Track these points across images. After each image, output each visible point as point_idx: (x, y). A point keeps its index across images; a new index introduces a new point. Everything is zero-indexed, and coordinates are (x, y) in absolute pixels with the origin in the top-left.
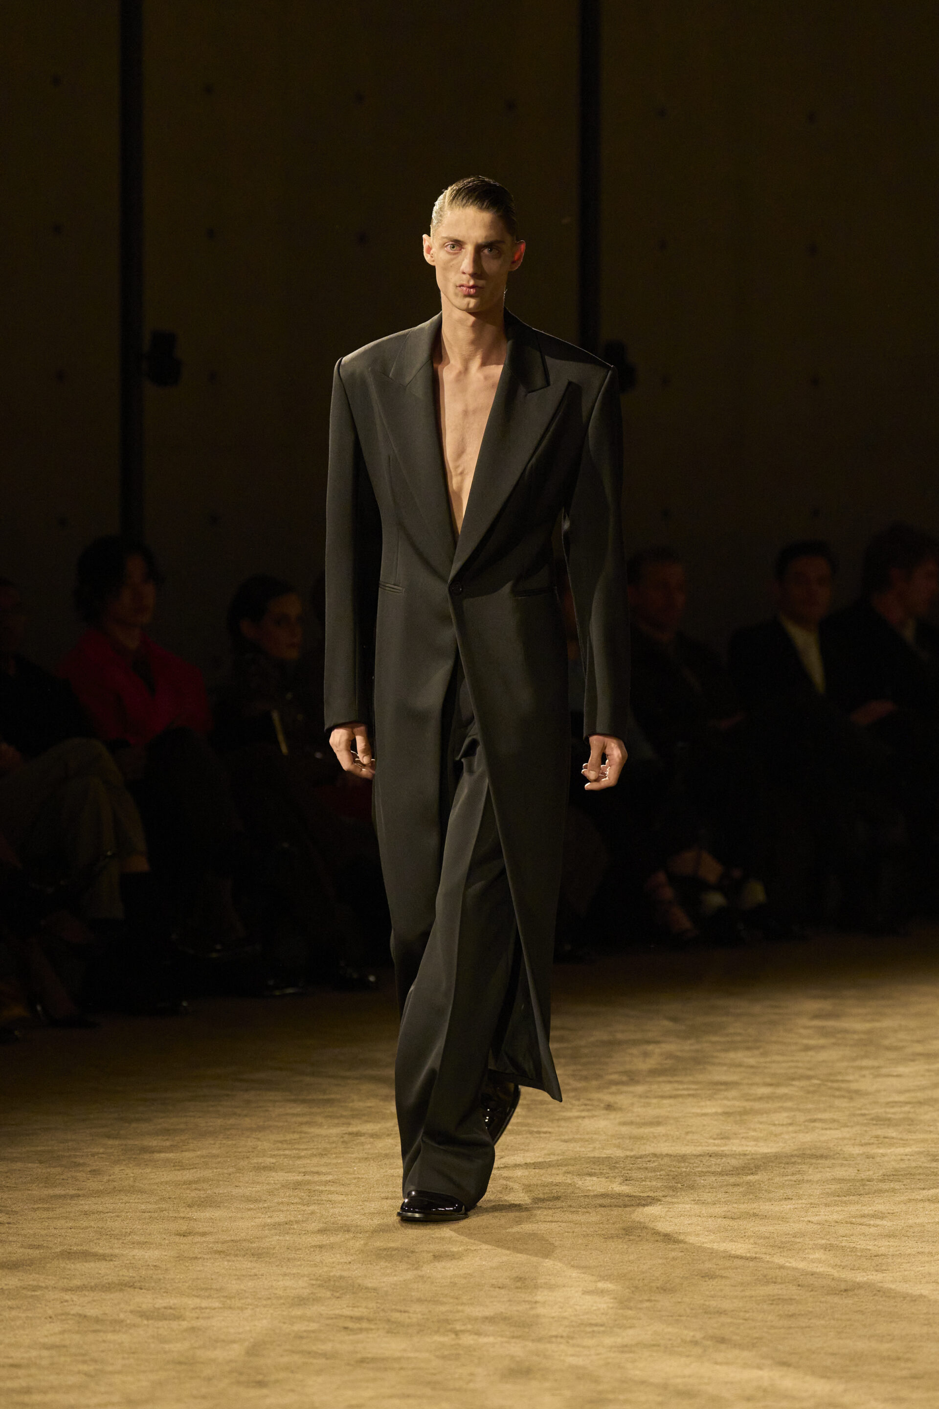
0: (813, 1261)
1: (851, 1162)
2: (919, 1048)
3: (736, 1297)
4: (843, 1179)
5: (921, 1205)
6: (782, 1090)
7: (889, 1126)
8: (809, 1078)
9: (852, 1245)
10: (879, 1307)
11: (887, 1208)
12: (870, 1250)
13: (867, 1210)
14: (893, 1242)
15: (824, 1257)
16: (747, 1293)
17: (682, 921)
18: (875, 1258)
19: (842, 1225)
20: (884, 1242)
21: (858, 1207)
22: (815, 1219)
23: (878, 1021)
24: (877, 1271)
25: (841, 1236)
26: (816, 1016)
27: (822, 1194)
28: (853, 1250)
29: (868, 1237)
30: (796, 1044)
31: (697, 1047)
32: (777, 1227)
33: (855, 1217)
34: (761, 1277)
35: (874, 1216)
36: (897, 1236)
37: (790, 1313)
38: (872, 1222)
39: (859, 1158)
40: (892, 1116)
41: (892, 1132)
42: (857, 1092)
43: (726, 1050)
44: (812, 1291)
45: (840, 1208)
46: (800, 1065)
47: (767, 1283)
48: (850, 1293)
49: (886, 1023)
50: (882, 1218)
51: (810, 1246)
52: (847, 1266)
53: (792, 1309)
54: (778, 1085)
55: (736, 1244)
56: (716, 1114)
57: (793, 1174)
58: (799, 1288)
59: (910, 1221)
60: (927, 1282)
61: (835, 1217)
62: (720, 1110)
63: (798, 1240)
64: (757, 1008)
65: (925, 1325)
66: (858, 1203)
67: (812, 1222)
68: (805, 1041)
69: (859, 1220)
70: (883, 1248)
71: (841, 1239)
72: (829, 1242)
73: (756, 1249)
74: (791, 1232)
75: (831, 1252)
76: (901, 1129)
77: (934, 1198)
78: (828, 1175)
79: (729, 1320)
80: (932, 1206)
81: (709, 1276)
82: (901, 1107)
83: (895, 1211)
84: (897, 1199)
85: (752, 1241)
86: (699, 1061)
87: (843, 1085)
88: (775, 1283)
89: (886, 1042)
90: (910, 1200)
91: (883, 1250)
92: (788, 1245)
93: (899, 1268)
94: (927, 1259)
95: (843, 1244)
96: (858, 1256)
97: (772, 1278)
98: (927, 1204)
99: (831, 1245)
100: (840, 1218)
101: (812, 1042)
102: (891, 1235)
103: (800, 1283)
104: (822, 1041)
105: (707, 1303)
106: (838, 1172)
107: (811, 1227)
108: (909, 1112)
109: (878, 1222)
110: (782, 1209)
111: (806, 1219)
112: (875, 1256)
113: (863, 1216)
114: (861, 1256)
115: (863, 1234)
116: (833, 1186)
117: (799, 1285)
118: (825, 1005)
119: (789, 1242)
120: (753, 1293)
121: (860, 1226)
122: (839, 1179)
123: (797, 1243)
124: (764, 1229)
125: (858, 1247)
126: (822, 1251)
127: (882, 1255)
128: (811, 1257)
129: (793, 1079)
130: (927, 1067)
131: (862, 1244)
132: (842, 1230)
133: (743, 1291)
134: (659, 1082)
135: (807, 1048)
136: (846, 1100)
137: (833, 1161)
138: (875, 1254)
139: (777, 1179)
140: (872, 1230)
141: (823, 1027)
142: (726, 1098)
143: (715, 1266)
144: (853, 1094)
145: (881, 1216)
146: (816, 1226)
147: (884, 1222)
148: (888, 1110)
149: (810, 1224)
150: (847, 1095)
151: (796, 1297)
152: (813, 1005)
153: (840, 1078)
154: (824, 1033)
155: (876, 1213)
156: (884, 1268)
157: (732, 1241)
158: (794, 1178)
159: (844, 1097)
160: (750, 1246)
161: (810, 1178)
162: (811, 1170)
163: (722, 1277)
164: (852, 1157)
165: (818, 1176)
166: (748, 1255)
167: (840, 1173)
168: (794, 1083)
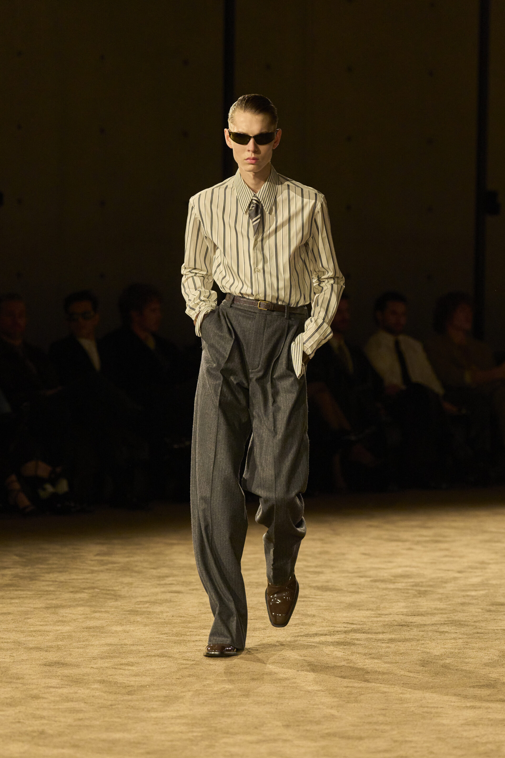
0: (93, 689)
1: (115, 635)
2: (154, 572)
3: (50, 709)
4: (111, 644)
5: (153, 658)
6: (78, 596)
7: (137, 615)
8: (93, 588)
9: (115, 680)
10: (130, 715)
11: (135, 660)
12: (125, 683)
13: (124, 661)
14: (138, 679)
15: (99, 687)
16: (57, 707)
17: (24, 501)
18: (128, 688)
19: (110, 669)
20: (133, 679)
21: (119, 659)
22: (95, 666)
23: (132, 557)
24: (129, 695)
25: (109, 675)
26: (98, 555)
27: (99, 652)
28: (116, 683)
29: (124, 676)
30: (86, 569)
31: (31, 571)
32: (74, 670)
33: (117, 665)
34: (65, 698)
35: (127, 664)
36: (140, 675)
37: (80, 718)
38: (126, 668)
39: (120, 633)
40: (139, 609)
41: (138, 619)
42: (120, 596)
43: (49, 573)
44: (93, 705)
45: (109, 660)
46: (89, 581)
47: (68, 701)
48: (113, 707)
49: (137, 558)
50: (132, 666)
51: (92, 681)
52: (112, 692)
53: (81, 715)
54: (76, 592)
55: (51, 679)
56: (41, 608)
57: (84, 641)
58: (86, 704)
59: (148, 667)
60: (156, 701)
61: (106, 665)
62: (44, 605)
63: (85, 678)
64: (65, 550)
65: (154, 724)
66: (118, 657)
67: (93, 668)
68: (92, 568)
69: (119, 667)
70: (132, 682)
71: (109, 677)
72: (103, 679)
73: (62, 683)
74: (81, 674)
75: (103, 684)
76: (143, 616)
77: (161, 655)
78: (103, 642)
79: (46, 722)
80: (160, 659)
81: (36, 697)
82: (144, 604)
83: (139, 662)
84: (141, 655)
85: (60, 678)
86: (32, 578)
87: (112, 592)
88: (72, 701)
89: (137, 569)
90: (148, 656)
91: (132, 683)
92: (79, 680)
93: (141, 693)
94: (156, 688)
95: (110, 680)
96: (118, 686)
97: (70, 699)
98: (157, 658)
99: (104, 681)
100: (109, 665)
101: (96, 569)
102: (135, 675)
103: (86, 701)
104: (102, 568)
105: (34, 712)
106: (108, 641)
107: (92, 671)
108: (148, 607)
109: (130, 668)
110: (77, 661)
111: (90, 666)
112: (128, 686)
113: (122, 664)
114: (120, 686)
115: (121, 674)
116: (106, 648)
117: (85, 703)
118: (104, 548)
119: (80, 679)
120: (60, 707)
121: (120, 670)
122: (109, 644)
123: (85, 679)
124: (67, 671)
125: (118, 681)
126: (99, 684)
127: (131, 686)
128: (93, 687)
129: (84, 589)
130: (158, 582)
131: (120, 679)
132: (110, 672)
133: (54, 706)
134: (10, 590)
135: (92, 572)
136: (114, 600)
137: (106, 634)
138: (128, 685)
139: (75, 644)
140: (127, 672)
141: (102, 560)
142: (47, 599)
143: (39, 692)
144: (117, 597)
145: (132, 664)
146: (95, 670)
147: (133, 668)
148: (136, 606)
149: (92, 669)
150: (114, 597)
151: (84, 709)
152: (97, 548)
153: (110, 588)
154: (102, 563)
155: (129, 663)
156: (133, 693)
157: (49, 678)
158: (84, 643)
159: (112, 599)
160: (59, 681)
161: (93, 643)
162: (93, 639)
163: (43, 698)
164: (116, 632)
165: (97, 643)
166: (58, 686)
167: (109, 640)
168: (85, 591)
